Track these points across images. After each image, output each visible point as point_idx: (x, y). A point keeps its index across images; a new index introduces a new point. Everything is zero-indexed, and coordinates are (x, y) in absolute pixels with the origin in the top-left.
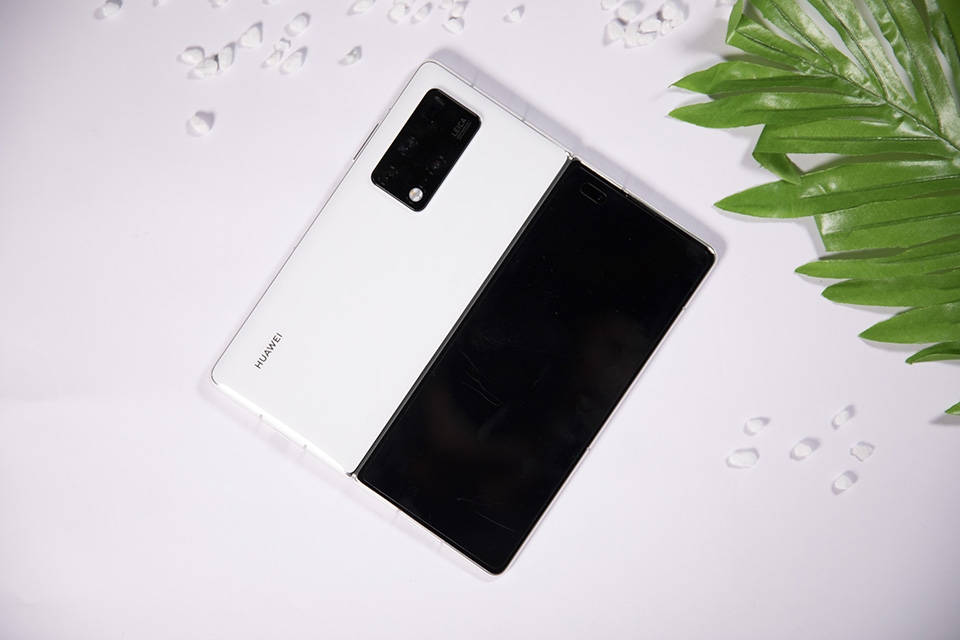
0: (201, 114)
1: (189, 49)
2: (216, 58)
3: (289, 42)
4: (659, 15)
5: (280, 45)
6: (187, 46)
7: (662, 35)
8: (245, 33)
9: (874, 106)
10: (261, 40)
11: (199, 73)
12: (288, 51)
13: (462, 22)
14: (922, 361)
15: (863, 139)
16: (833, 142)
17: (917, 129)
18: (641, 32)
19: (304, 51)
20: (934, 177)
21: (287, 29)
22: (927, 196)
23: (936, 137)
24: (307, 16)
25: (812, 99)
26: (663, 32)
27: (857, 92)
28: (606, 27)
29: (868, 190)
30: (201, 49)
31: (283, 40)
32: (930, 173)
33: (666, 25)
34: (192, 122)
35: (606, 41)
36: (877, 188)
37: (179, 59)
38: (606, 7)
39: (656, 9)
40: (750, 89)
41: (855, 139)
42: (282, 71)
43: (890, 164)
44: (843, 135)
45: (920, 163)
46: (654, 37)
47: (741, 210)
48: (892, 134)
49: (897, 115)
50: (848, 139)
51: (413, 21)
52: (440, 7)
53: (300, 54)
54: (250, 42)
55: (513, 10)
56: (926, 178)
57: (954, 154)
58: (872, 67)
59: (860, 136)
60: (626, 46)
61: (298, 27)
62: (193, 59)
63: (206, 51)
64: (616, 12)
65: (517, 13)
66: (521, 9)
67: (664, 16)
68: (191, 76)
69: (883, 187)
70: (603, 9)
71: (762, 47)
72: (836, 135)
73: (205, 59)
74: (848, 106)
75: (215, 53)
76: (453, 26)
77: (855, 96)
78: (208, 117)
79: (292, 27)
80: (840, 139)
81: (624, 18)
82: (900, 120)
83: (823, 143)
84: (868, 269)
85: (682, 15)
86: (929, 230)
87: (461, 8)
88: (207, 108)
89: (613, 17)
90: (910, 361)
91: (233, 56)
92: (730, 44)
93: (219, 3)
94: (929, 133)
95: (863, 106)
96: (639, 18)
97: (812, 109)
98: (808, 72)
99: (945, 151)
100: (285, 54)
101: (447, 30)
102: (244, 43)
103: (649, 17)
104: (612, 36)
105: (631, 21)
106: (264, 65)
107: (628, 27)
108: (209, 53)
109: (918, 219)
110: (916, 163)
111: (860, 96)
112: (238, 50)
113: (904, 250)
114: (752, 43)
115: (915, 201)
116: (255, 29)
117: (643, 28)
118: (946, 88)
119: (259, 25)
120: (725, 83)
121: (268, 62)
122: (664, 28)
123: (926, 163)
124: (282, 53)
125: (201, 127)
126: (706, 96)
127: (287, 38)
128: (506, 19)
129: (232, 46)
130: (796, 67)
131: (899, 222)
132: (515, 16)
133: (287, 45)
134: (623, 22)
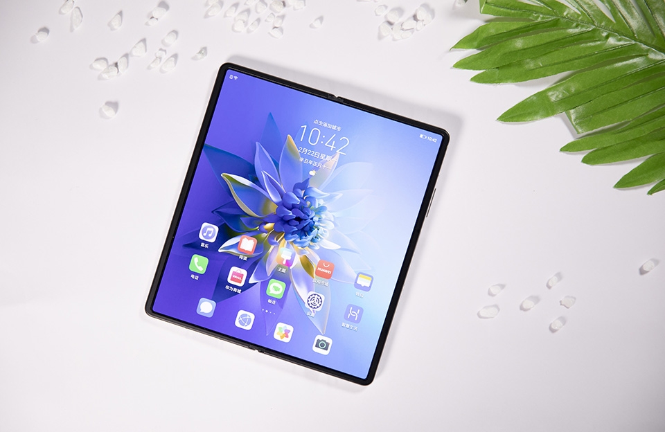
0: (108, 104)
1: (97, 60)
2: (116, 65)
3: (165, 51)
4: (415, 17)
5: (159, 53)
6: (95, 58)
7: (418, 30)
8: (135, 47)
9: (588, 32)
10: (146, 51)
11: (105, 76)
12: (165, 57)
13: (282, 30)
14: (658, 191)
15: (586, 56)
16: (567, 63)
17: (620, 40)
18: (403, 30)
19: (175, 56)
20: (638, 69)
21: (163, 42)
22: (636, 83)
23: (633, 42)
24: (176, 32)
25: (546, 37)
26: (418, 29)
27: (575, 24)
28: (379, 27)
29: (597, 87)
30: (105, 59)
31: (161, 49)
32: (635, 67)
33: (420, 23)
34: (103, 110)
35: (380, 37)
36: (602, 85)
37: (91, 67)
38: (378, 14)
39: (413, 13)
40: (504, 39)
41: (580, 58)
42: (161, 71)
43: (608, 67)
44: (572, 57)
45: (627, 62)
46: (413, 32)
47: (515, 119)
48: (604, 47)
49: (605, 34)
50: (576, 59)
51: (249, 31)
52: (266, 21)
53: (173, 59)
54: (139, 52)
55: (316, 19)
56: (633, 71)
57: (648, 51)
58: (581, 6)
59: (583, 55)
60: (394, 40)
61: (170, 40)
62: (100, 66)
63: (109, 61)
64: (386, 17)
65: (319, 21)
66: (321, 19)
67: (418, 18)
68: (100, 78)
69: (606, 83)
70: (376, 15)
71: (505, 10)
72: (567, 58)
73: (109, 66)
74: (571, 36)
75: (115, 61)
76: (276, 33)
77: (574, 28)
78: (114, 105)
79: (166, 41)
80: (571, 60)
81: (391, 21)
82: (607, 37)
83: (560, 65)
84: (608, 140)
85: (430, 16)
86: (642, 106)
87: (280, 21)
88: (113, 99)
89: (384, 20)
90: (651, 192)
91: (128, 63)
92: (484, 13)
93: (116, 27)
94: (628, 41)
95: (581, 34)
96: (401, 20)
97: (548, 43)
98: (539, 20)
99: (642, 50)
100: (163, 59)
101: (272, 36)
102: (134, 54)
103: (409, 18)
104: (384, 34)
105: (396, 23)
106: (149, 68)
107: (394, 27)
108: (111, 62)
109: (634, 99)
110: (624, 63)
111: (577, 26)
112: (130, 58)
113: (629, 121)
114: (498, 9)
115: (630, 88)
116: (142, 44)
117: (404, 27)
118: (633, 9)
119: (144, 40)
120: (486, 39)
121: (151, 65)
122: (419, 25)
123: (631, 61)
124: (160, 58)
125: (110, 113)
126: (475, 50)
127: (164, 48)
128: (311, 26)
129: (126, 56)
130: (531, 18)
131: (622, 103)
132: (317, 24)
133: (164, 53)
134: (390, 24)
